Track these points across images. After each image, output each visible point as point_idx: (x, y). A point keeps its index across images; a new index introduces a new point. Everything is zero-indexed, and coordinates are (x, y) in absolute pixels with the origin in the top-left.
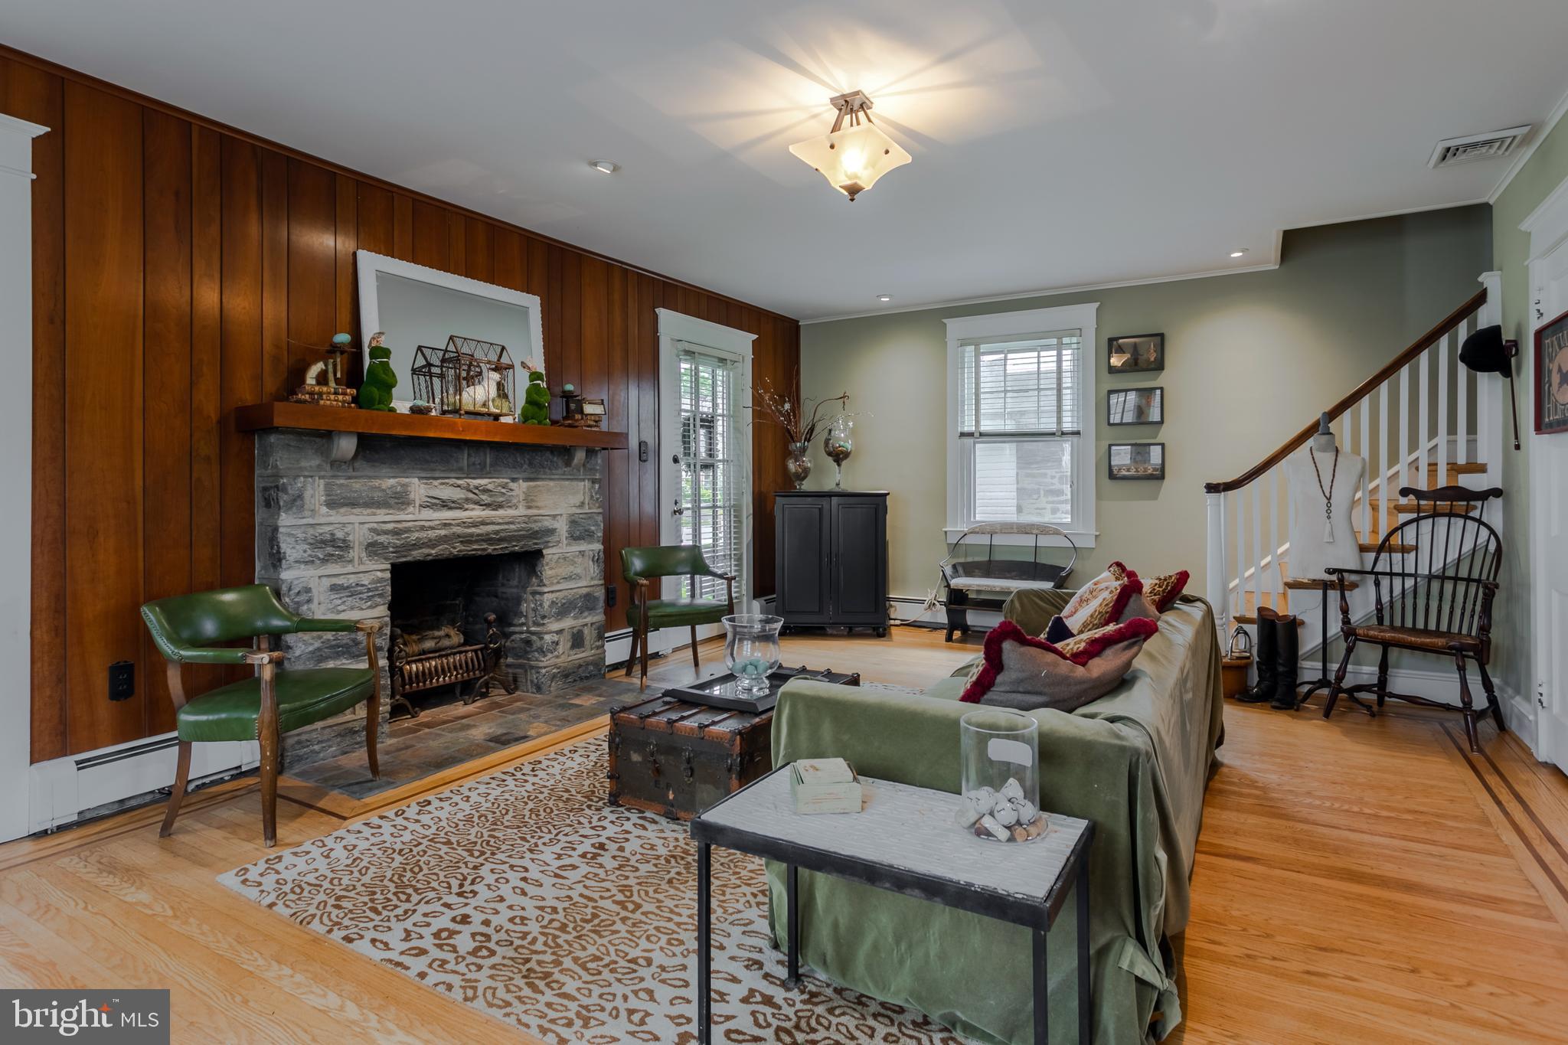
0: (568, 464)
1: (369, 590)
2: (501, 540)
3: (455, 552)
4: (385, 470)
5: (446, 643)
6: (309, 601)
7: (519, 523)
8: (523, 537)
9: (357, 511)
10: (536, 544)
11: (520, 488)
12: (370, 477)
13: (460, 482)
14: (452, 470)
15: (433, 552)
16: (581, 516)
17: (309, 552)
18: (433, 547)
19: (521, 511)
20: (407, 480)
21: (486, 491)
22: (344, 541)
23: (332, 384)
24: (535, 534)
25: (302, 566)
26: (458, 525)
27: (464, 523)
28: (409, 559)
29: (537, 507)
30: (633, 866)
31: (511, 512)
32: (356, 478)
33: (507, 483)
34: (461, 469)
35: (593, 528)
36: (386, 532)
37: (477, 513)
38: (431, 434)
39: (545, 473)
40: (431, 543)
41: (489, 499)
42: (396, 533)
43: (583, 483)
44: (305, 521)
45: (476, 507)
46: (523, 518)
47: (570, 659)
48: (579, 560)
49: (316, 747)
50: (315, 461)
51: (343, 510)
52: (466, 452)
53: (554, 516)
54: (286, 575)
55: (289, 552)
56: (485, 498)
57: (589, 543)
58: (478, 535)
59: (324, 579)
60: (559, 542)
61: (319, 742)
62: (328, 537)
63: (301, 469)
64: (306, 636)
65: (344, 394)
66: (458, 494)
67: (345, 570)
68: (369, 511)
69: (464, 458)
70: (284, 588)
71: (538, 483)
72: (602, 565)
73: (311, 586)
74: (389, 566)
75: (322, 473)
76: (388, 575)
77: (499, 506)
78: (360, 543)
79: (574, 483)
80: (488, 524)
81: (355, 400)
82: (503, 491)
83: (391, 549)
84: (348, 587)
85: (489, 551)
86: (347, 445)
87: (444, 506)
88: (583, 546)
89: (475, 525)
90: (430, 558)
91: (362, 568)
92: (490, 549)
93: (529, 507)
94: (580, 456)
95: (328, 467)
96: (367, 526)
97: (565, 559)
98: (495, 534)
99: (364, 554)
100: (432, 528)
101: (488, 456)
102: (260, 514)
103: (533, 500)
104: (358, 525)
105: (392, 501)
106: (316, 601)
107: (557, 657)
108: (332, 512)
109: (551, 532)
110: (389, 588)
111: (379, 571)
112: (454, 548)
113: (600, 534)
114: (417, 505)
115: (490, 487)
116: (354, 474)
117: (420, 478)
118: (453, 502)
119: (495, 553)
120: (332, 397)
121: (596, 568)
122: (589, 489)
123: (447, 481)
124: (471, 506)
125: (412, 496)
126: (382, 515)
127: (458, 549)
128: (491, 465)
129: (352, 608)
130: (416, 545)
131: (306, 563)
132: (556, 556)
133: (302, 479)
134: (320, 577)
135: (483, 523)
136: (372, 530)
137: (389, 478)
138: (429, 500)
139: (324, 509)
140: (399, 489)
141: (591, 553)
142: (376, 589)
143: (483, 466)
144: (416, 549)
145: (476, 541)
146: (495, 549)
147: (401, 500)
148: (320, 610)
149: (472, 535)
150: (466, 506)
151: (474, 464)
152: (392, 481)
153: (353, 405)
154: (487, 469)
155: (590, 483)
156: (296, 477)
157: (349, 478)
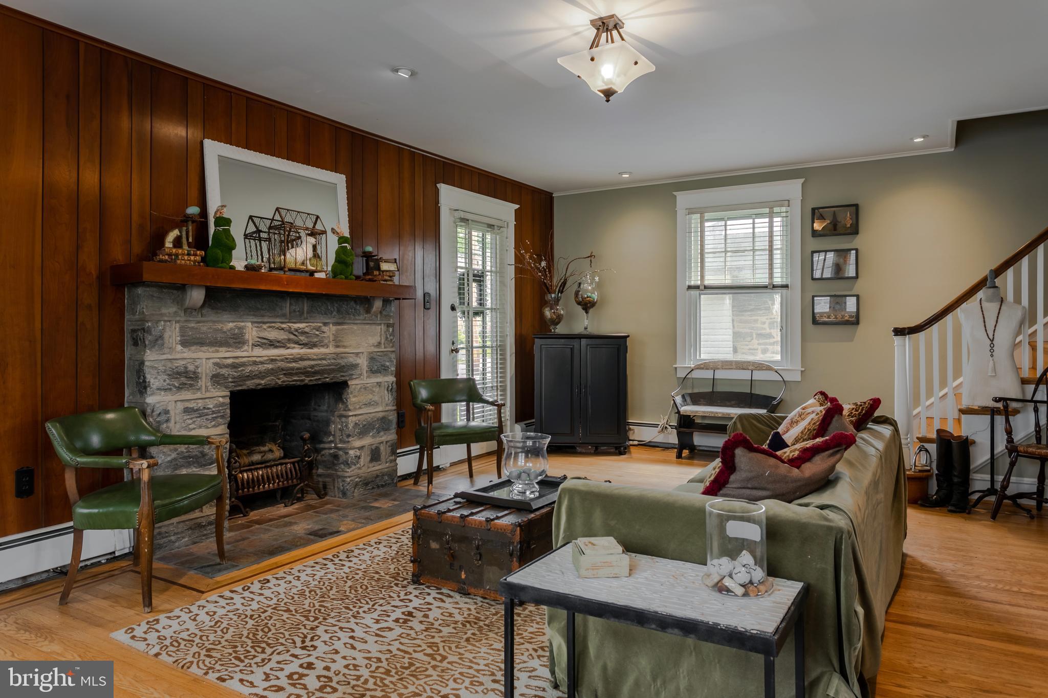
0: (368, 311)
1: (213, 412)
2: (316, 373)
3: (279, 382)
4: (226, 316)
5: (270, 456)
6: (168, 421)
7: (329, 359)
8: (333, 371)
9: (205, 348)
10: (343, 376)
11: (330, 331)
12: (214, 322)
13: (284, 326)
14: (277, 317)
15: (263, 382)
16: (378, 354)
17: (168, 381)
18: (263, 378)
19: (331, 349)
20: (243, 324)
21: (304, 333)
22: (195, 373)
23: (185, 247)
24: (342, 369)
25: (163, 393)
26: (282, 361)
27: (287, 359)
28: (244, 387)
29: (344, 347)
30: (437, 629)
31: (323, 350)
32: (204, 322)
33: (320, 327)
34: (284, 315)
35: (388, 364)
36: (227, 366)
37: (297, 351)
38: (263, 287)
39: (350, 319)
40: (261, 375)
41: (306, 339)
42: (234, 366)
43: (380, 327)
44: (164, 357)
45: (296, 346)
46: (333, 355)
47: (369, 470)
48: (377, 390)
49: (173, 538)
50: (173, 309)
51: (193, 348)
52: (288, 301)
53: (357, 354)
54: (150, 400)
55: (152, 381)
56: (303, 339)
57: (385, 376)
58: (298, 369)
59: (179, 403)
60: (361, 375)
61: (175, 534)
62: (182, 369)
63: (162, 315)
64: (165, 449)
65: (195, 255)
66: (282, 336)
67: (195, 396)
68: (213, 349)
69: (287, 306)
70: (149, 411)
71: (345, 327)
72: (395, 394)
73: (169, 408)
74: (228, 394)
75: (178, 319)
76: (228, 400)
77: (313, 345)
78: (206, 375)
79: (373, 327)
80: (306, 360)
81: (204, 259)
82: (317, 333)
83: (230, 380)
84: (197, 410)
85: (306, 382)
86: (197, 296)
87: (271, 345)
88: (380, 379)
89: (295, 360)
90: (260, 387)
91: (208, 395)
92: (307, 380)
93: (337, 346)
94: (378, 304)
95: (182, 314)
96: (212, 361)
97: (365, 388)
98: (310, 368)
99: (209, 384)
100: (262, 363)
101: (306, 305)
102: (129, 351)
103: (340, 341)
104: (205, 360)
105: (231, 341)
106: (173, 421)
107: (359, 468)
108: (185, 350)
109: (355, 366)
110: (228, 411)
111: (219, 397)
112: (279, 379)
113: (393, 369)
114: (250, 344)
115: (307, 330)
116: (203, 319)
117: (253, 323)
118: (278, 342)
119: (311, 383)
120: (186, 257)
121: (390, 396)
122: (385, 332)
123: (273, 325)
124: (293, 345)
125: (247, 337)
126: (225, 354)
127: (282, 380)
128: (308, 313)
129: (200, 427)
130: (249, 377)
131: (165, 390)
132: (359, 387)
133: (162, 323)
134: (175, 401)
135: (302, 359)
136: (216, 364)
137: (229, 322)
138: (259, 340)
139: (179, 347)
140: (236, 331)
141: (386, 384)
142: (219, 412)
143: (301, 313)
144: (249, 380)
145: (296, 374)
146: (311, 380)
147: (237, 340)
148: (176, 428)
149: (292, 369)
150: (288, 345)
151: (295, 311)
152: (231, 325)
153: (202, 264)
154: (305, 315)
155: (386, 327)
156: (158, 322)
157: (199, 322)
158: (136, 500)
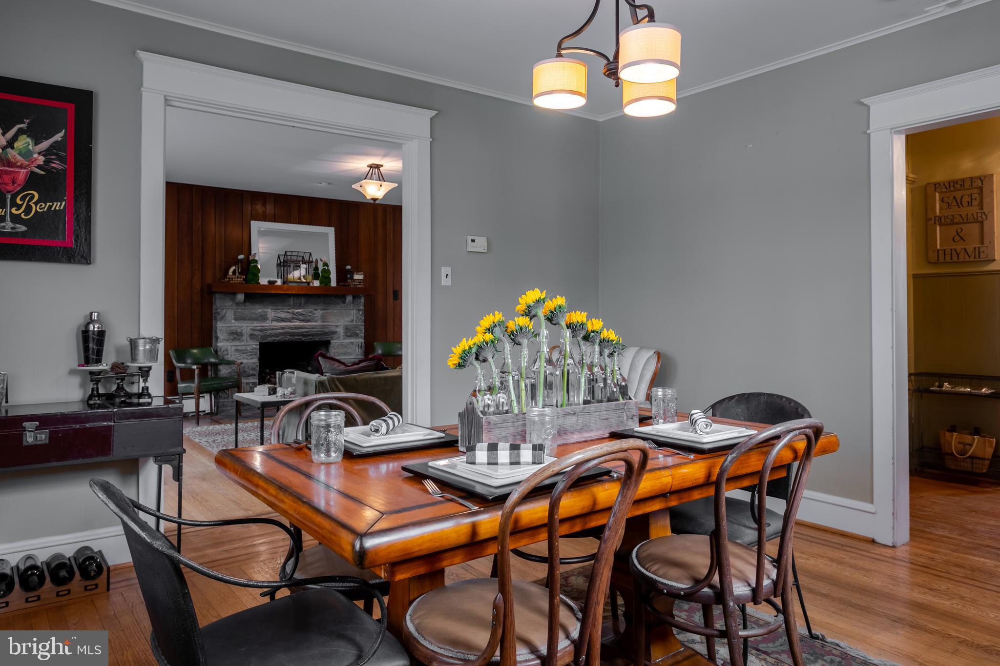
0: (344, 302)
1: (250, 352)
2: (309, 335)
3: (287, 339)
4: (257, 306)
6: (227, 354)
7: (318, 328)
8: (320, 334)
9: (246, 322)
10: (326, 338)
11: (318, 313)
12: (251, 309)
13: (290, 311)
14: (286, 306)
15: (277, 339)
16: (351, 326)
17: (227, 336)
18: (277, 337)
19: (319, 323)
20: (266, 310)
21: (301, 314)
22: (241, 333)
23: (237, 274)
24: (326, 334)
25: (225, 342)
26: (288, 328)
27: (291, 327)
28: (267, 341)
29: (328, 322)
31: (314, 323)
32: (245, 309)
33: (312, 311)
34: (290, 305)
35: (358, 332)
36: (257, 330)
37: (298, 323)
38: (273, 292)
39: (332, 307)
40: (276, 335)
41: (303, 318)
42: (261, 330)
43: (353, 311)
44: (226, 325)
45: (297, 321)
46: (320, 326)
48: (351, 346)
49: (230, 408)
50: (230, 303)
51: (240, 321)
52: (292, 298)
53: (337, 326)
54: (219, 344)
55: (220, 336)
56: (301, 317)
57: (356, 339)
58: (298, 333)
59: (233, 347)
60: (339, 337)
61: (231, 406)
62: (235, 331)
63: (226, 306)
64: (226, 367)
65: (241, 278)
66: (289, 316)
67: (241, 344)
68: (250, 322)
69: (291, 301)
70: (219, 349)
71: (327, 311)
72: (363, 349)
73: (228, 349)
74: (258, 343)
75: (233, 308)
76: (258, 347)
77: (308, 321)
78: (247, 334)
79: (348, 311)
80: (302, 328)
81: (244, 280)
82: (310, 314)
83: (260, 337)
84: (241, 351)
85: (303, 340)
86: (241, 297)
87: (282, 320)
88: (353, 340)
89: (296, 328)
90: (276, 341)
91: (248, 344)
92: (303, 339)
93: (324, 322)
94: (349, 298)
95: (235, 305)
96: (249, 327)
97: (342, 345)
98: (306, 332)
99: (248, 338)
100: (277, 329)
101: (303, 300)
102: (214, 323)
103: (325, 319)
104: (246, 327)
105: (260, 318)
106: (230, 355)
108: (236, 322)
109: (335, 333)
110: (258, 352)
111: (254, 345)
113: (363, 335)
114: (270, 320)
115: (303, 313)
117: (271, 309)
118: (286, 319)
119: (306, 341)
120: (236, 279)
121: (360, 350)
122: (356, 314)
123: (283, 310)
124: (295, 321)
125: (269, 316)
126: (256, 324)
127: (288, 338)
128: (304, 304)
129: (244, 358)
130: (270, 336)
131: (226, 340)
132: (337, 344)
133: (225, 310)
134: (231, 346)
135: (300, 328)
136: (251, 329)
137: (260, 309)
138: (275, 318)
139: (233, 321)
140: (262, 313)
141: (357, 343)
142: (253, 352)
143: (301, 304)
145: (297, 335)
146: (306, 339)
147: (264, 318)
148: (230, 357)
149: (294, 333)
150: (292, 321)
151: (296, 303)
153: (244, 282)
154: (303, 305)
155: (357, 311)
156: (223, 309)
157: (243, 309)
158: (193, 382)
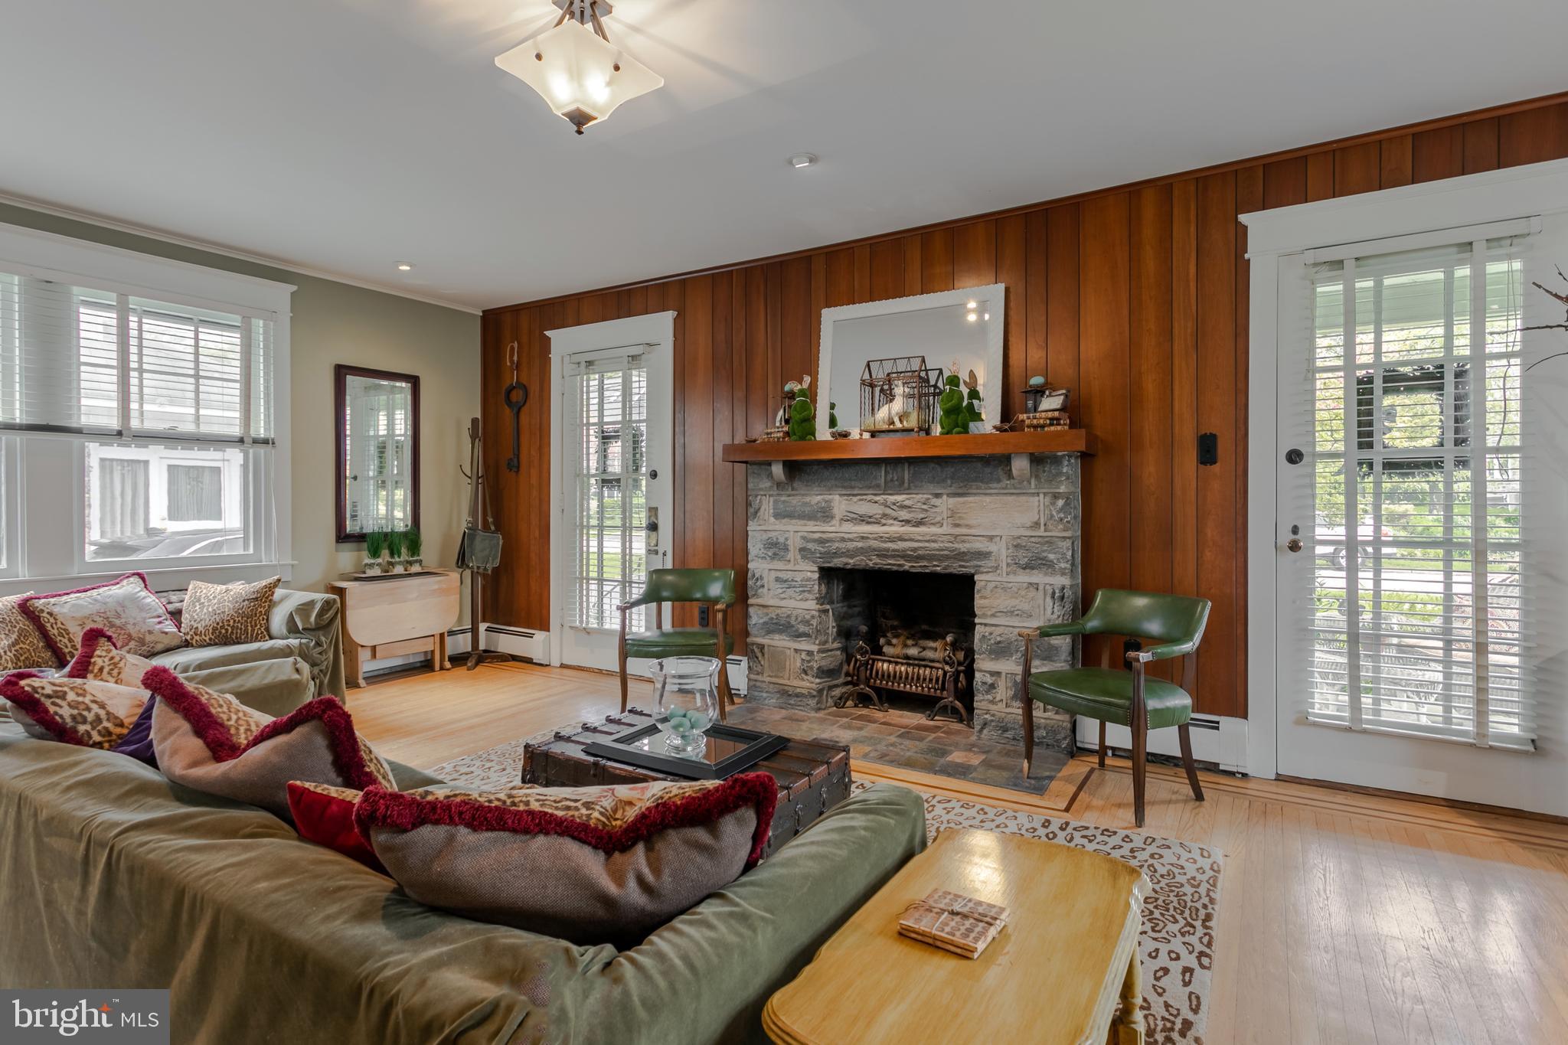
0: (1005, 475)
1: (802, 586)
2: (919, 558)
3: (871, 564)
4: (816, 490)
6: (761, 587)
7: (942, 542)
8: (947, 557)
9: (794, 521)
10: (965, 567)
11: (944, 504)
12: (803, 495)
13: (877, 498)
14: (869, 488)
15: (851, 561)
16: (1033, 539)
17: (762, 550)
19: (946, 529)
20: (831, 497)
21: (904, 507)
22: (785, 544)
24: (960, 556)
25: (760, 560)
26: (875, 539)
27: (881, 537)
28: (833, 565)
29: (968, 526)
31: (934, 530)
32: (793, 495)
33: (929, 500)
34: (878, 486)
35: (1051, 556)
36: (814, 541)
37: (895, 529)
39: (978, 487)
40: (849, 553)
41: (908, 515)
42: (821, 541)
43: (1037, 498)
44: (762, 528)
45: (896, 522)
46: (948, 537)
47: (1009, 710)
48: (1031, 593)
49: (764, 694)
50: (765, 483)
51: (784, 520)
52: (883, 469)
53: (991, 538)
54: (751, 565)
55: (753, 549)
56: (904, 515)
57: (1046, 574)
58: (894, 550)
59: (772, 572)
60: (997, 568)
61: (767, 692)
62: (774, 540)
63: (760, 490)
66: (876, 510)
67: (786, 567)
68: (802, 522)
69: (882, 476)
70: (750, 575)
71: (966, 499)
73: (765, 575)
74: (816, 569)
75: (771, 493)
76: (816, 576)
77: (920, 523)
78: (795, 547)
79: (1023, 498)
80: (906, 540)
82: (925, 507)
83: (818, 555)
84: (786, 581)
85: (906, 568)
87: (863, 521)
88: (1037, 577)
89: (891, 540)
90: (849, 567)
91: (797, 568)
92: (907, 566)
93: (957, 525)
94: (1021, 465)
95: (772, 488)
96: (799, 534)
97: (1007, 589)
98: (912, 551)
99: (798, 557)
100: (851, 540)
101: (906, 472)
103: (961, 518)
104: (794, 532)
105: (819, 515)
106: (765, 588)
107: (992, 702)
108: (777, 522)
109: (985, 555)
111: (809, 571)
112: (871, 560)
113: (1065, 565)
114: (839, 519)
115: (907, 503)
116: (793, 492)
117: (841, 495)
118: (870, 517)
119: (913, 570)
120: (776, 435)
121: (1057, 606)
122: (1045, 506)
123: (864, 497)
124: (891, 522)
125: (835, 511)
126: (812, 528)
127: (874, 562)
128: (910, 482)
129: (790, 598)
130: (837, 554)
131: (762, 558)
132: (995, 586)
133: (759, 497)
134: (770, 570)
135: (901, 539)
136: (803, 538)
137: (817, 495)
138: (849, 514)
139: (772, 519)
140: (823, 504)
141: (1048, 587)
142: (806, 586)
143: (901, 482)
144: (837, 557)
145: (893, 557)
146: (913, 567)
147: (825, 514)
149: (887, 550)
150: (883, 521)
151: (892, 481)
152: (819, 498)
153: (787, 439)
154: (906, 485)
155: (1048, 499)
156: (756, 496)
157: (789, 496)
